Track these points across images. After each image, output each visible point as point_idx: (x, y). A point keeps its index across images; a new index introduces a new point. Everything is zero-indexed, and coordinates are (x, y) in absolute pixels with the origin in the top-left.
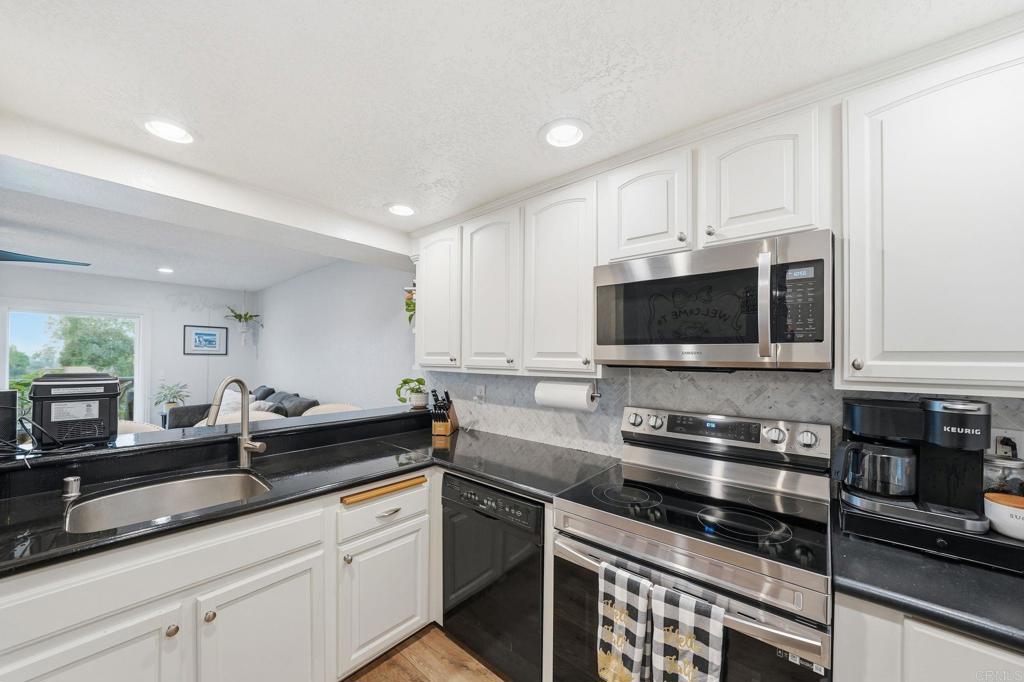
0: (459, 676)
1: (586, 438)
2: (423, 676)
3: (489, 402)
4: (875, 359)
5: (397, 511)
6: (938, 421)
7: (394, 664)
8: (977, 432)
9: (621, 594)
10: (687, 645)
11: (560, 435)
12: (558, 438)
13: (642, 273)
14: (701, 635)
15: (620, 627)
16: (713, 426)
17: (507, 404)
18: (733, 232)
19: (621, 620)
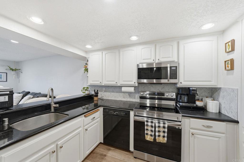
0: (110, 151)
1: (130, 98)
2: (102, 153)
3: (107, 92)
4: (184, 82)
5: (94, 118)
6: (191, 91)
7: (94, 153)
8: (196, 92)
9: (150, 124)
10: (162, 130)
11: (125, 98)
12: (124, 99)
13: (145, 66)
14: (164, 127)
15: (150, 130)
16: (157, 94)
17: (111, 92)
18: (162, 60)
19: (150, 128)
